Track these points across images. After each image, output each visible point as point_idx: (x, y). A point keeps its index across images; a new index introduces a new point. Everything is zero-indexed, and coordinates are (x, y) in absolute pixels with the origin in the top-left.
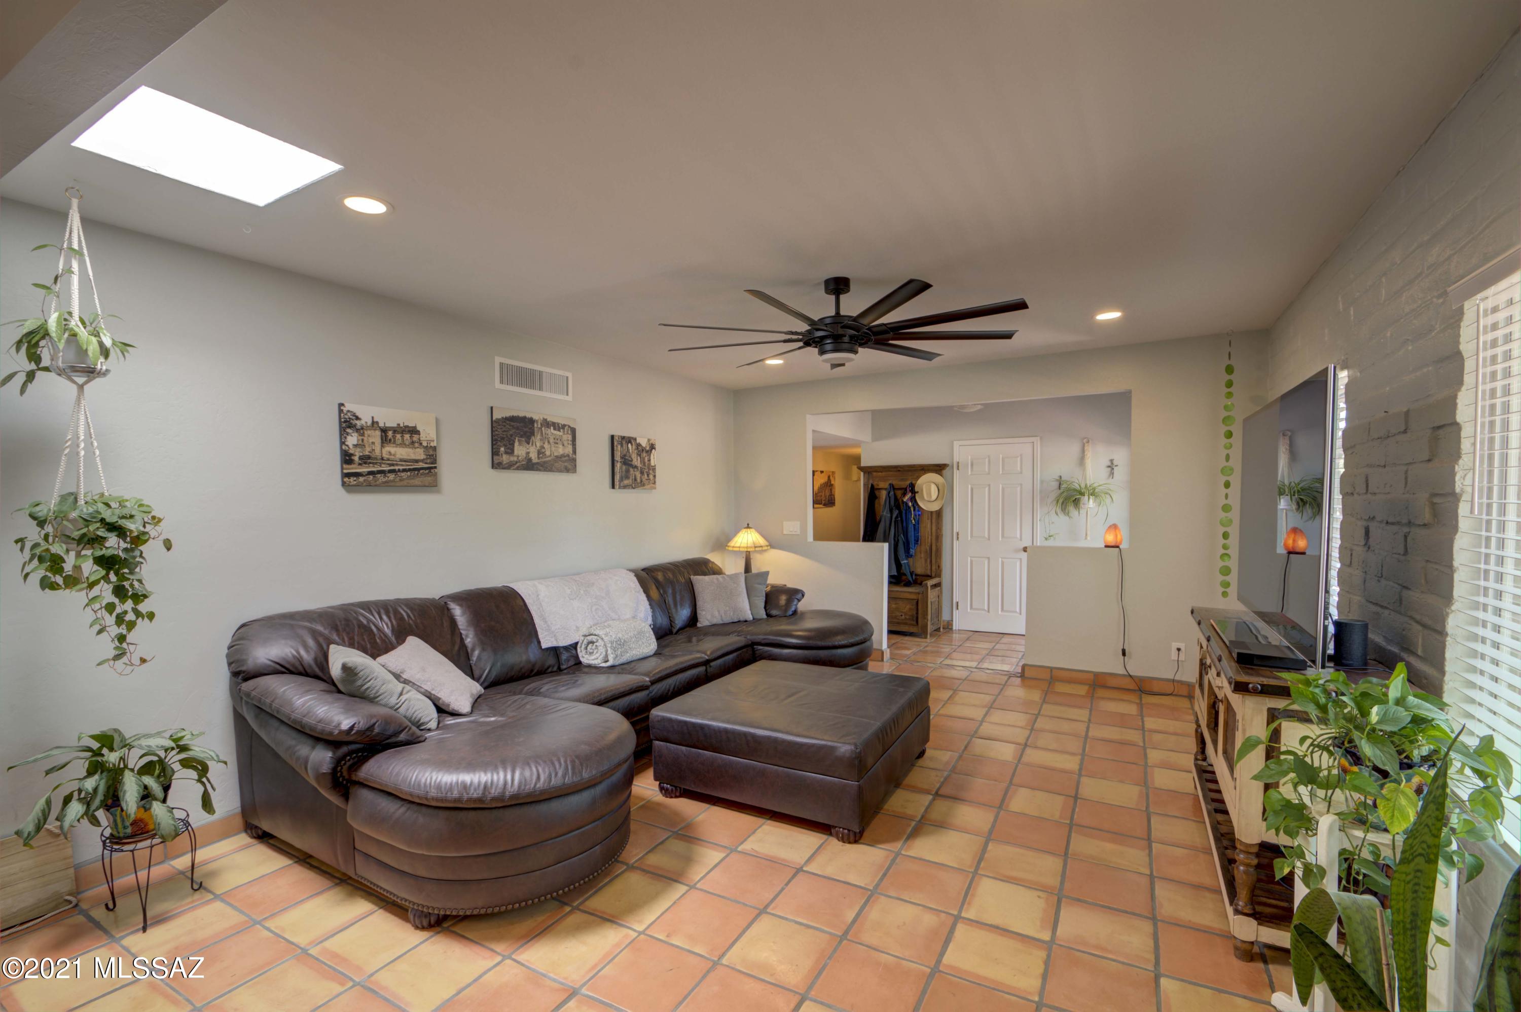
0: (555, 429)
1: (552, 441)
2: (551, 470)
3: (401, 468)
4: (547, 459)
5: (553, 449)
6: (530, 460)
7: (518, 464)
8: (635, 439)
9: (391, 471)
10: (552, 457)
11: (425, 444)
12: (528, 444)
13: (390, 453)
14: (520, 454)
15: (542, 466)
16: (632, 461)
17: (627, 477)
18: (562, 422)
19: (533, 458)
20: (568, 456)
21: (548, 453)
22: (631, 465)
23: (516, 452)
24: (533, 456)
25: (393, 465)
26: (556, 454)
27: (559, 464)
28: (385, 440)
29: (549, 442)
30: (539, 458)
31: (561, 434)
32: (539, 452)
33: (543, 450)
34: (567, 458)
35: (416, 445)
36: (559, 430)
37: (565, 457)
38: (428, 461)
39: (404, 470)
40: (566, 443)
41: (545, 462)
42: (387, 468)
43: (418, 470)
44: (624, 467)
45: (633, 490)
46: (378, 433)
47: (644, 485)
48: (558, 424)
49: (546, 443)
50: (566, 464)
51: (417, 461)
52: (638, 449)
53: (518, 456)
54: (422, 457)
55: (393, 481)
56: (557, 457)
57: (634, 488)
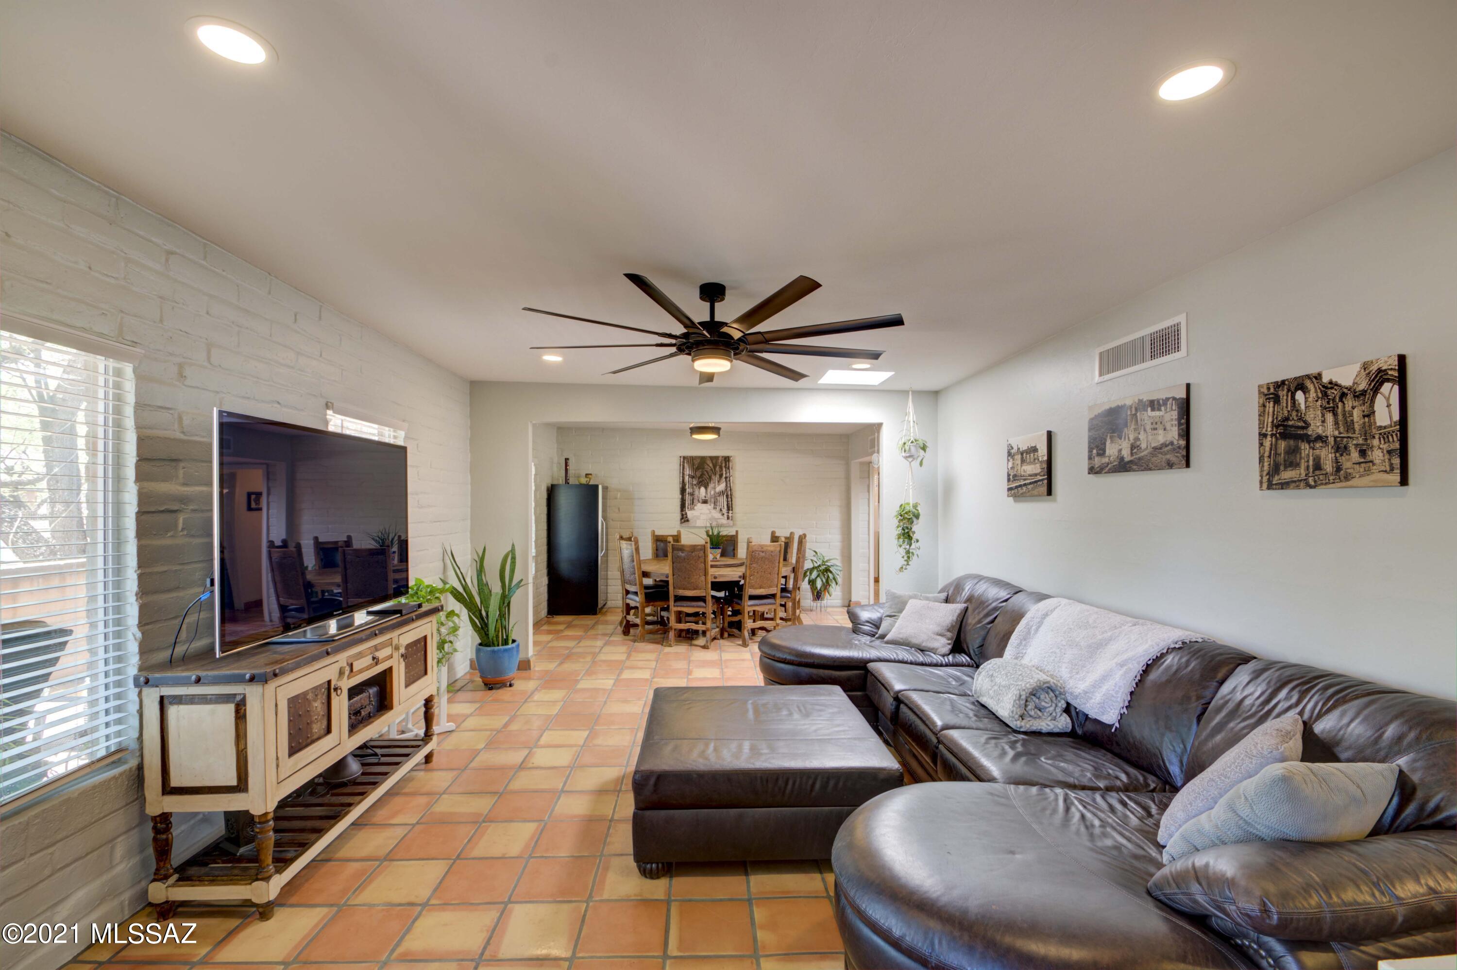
0: (1153, 410)
1: (1148, 427)
2: (1149, 469)
3: (1029, 481)
4: (1142, 454)
5: (1150, 437)
6: (1122, 459)
7: (1110, 466)
8: (1318, 377)
9: (1025, 485)
10: (1150, 450)
11: (1040, 460)
12: (1121, 439)
13: (1024, 471)
14: (1111, 453)
15: (1136, 464)
16: (1307, 425)
17: (1292, 464)
18: (1163, 396)
19: (1125, 456)
20: (1172, 443)
21: (1143, 446)
22: (1306, 438)
23: (1108, 453)
24: (1126, 454)
25: (1025, 480)
26: (1153, 445)
27: (1161, 459)
28: (1023, 461)
29: (1145, 430)
30: (1132, 454)
31: (1161, 413)
32: (1133, 447)
33: (1138, 443)
34: (1170, 447)
35: (1036, 461)
36: (1159, 410)
37: (1166, 446)
38: (1042, 474)
39: (1031, 483)
40: (1168, 426)
41: (1140, 459)
42: (1022, 483)
43: (1036, 482)
44: (1282, 445)
45: (1309, 491)
46: (1020, 456)
47: (1348, 477)
48: (1158, 401)
49: (1142, 432)
50: (1168, 456)
51: (1036, 475)
52: (1325, 395)
53: (1109, 457)
54: (1039, 471)
55: (1025, 492)
56: (1155, 448)
57: (1311, 487)
